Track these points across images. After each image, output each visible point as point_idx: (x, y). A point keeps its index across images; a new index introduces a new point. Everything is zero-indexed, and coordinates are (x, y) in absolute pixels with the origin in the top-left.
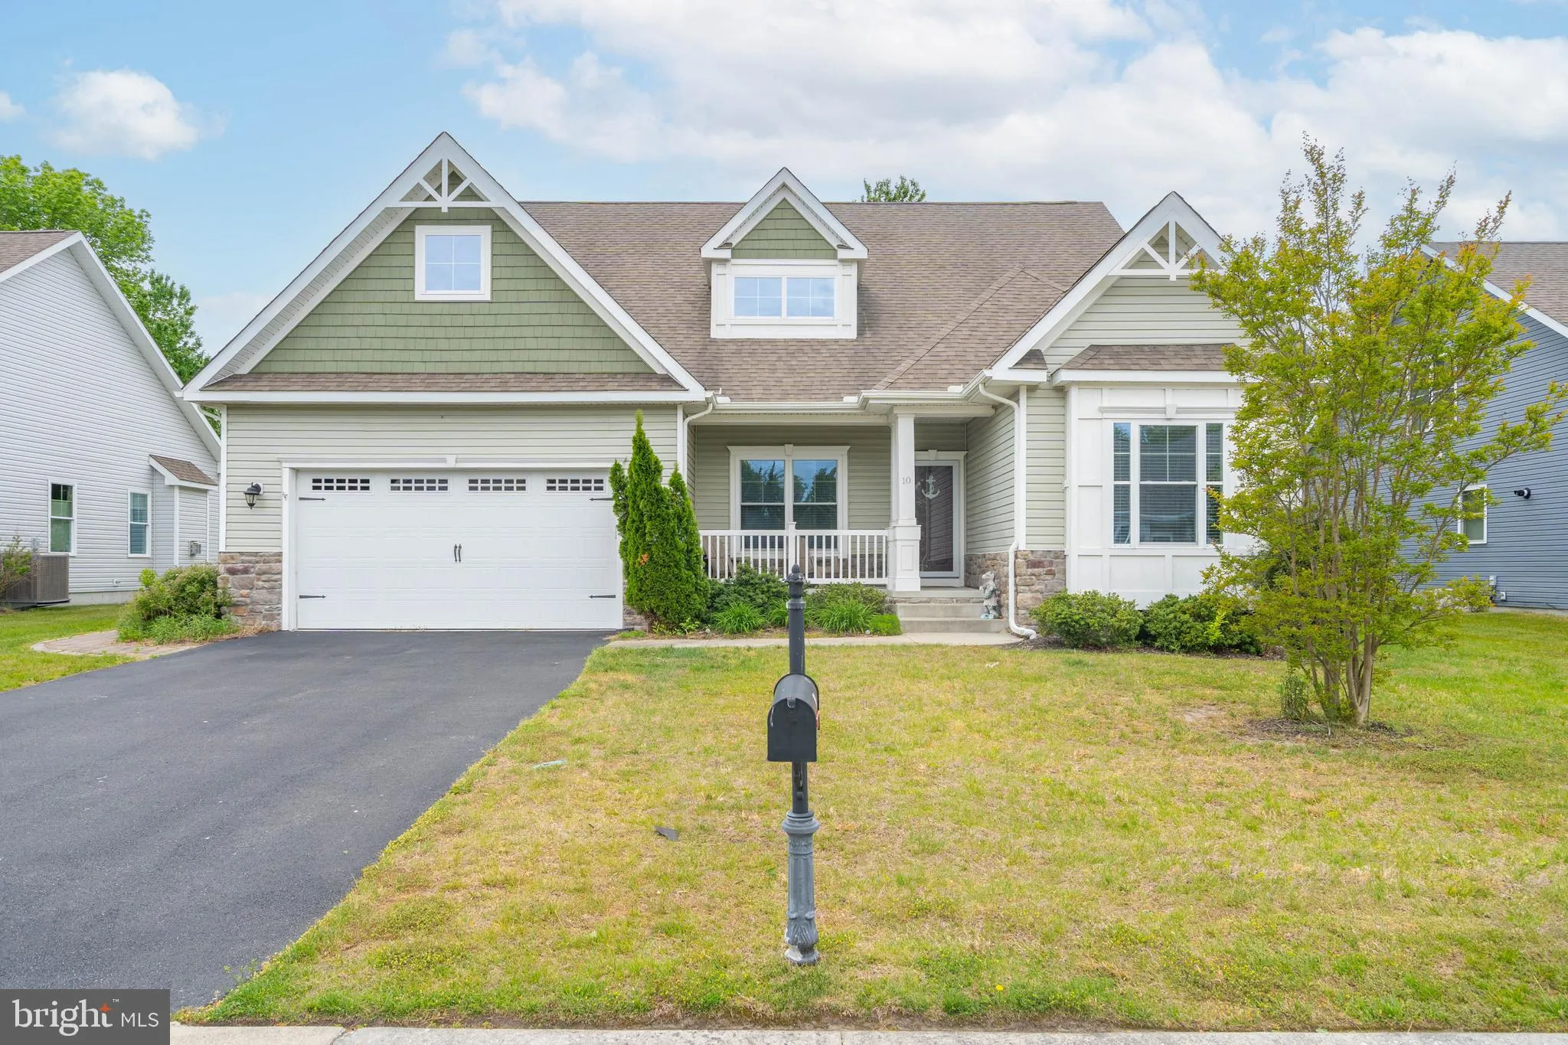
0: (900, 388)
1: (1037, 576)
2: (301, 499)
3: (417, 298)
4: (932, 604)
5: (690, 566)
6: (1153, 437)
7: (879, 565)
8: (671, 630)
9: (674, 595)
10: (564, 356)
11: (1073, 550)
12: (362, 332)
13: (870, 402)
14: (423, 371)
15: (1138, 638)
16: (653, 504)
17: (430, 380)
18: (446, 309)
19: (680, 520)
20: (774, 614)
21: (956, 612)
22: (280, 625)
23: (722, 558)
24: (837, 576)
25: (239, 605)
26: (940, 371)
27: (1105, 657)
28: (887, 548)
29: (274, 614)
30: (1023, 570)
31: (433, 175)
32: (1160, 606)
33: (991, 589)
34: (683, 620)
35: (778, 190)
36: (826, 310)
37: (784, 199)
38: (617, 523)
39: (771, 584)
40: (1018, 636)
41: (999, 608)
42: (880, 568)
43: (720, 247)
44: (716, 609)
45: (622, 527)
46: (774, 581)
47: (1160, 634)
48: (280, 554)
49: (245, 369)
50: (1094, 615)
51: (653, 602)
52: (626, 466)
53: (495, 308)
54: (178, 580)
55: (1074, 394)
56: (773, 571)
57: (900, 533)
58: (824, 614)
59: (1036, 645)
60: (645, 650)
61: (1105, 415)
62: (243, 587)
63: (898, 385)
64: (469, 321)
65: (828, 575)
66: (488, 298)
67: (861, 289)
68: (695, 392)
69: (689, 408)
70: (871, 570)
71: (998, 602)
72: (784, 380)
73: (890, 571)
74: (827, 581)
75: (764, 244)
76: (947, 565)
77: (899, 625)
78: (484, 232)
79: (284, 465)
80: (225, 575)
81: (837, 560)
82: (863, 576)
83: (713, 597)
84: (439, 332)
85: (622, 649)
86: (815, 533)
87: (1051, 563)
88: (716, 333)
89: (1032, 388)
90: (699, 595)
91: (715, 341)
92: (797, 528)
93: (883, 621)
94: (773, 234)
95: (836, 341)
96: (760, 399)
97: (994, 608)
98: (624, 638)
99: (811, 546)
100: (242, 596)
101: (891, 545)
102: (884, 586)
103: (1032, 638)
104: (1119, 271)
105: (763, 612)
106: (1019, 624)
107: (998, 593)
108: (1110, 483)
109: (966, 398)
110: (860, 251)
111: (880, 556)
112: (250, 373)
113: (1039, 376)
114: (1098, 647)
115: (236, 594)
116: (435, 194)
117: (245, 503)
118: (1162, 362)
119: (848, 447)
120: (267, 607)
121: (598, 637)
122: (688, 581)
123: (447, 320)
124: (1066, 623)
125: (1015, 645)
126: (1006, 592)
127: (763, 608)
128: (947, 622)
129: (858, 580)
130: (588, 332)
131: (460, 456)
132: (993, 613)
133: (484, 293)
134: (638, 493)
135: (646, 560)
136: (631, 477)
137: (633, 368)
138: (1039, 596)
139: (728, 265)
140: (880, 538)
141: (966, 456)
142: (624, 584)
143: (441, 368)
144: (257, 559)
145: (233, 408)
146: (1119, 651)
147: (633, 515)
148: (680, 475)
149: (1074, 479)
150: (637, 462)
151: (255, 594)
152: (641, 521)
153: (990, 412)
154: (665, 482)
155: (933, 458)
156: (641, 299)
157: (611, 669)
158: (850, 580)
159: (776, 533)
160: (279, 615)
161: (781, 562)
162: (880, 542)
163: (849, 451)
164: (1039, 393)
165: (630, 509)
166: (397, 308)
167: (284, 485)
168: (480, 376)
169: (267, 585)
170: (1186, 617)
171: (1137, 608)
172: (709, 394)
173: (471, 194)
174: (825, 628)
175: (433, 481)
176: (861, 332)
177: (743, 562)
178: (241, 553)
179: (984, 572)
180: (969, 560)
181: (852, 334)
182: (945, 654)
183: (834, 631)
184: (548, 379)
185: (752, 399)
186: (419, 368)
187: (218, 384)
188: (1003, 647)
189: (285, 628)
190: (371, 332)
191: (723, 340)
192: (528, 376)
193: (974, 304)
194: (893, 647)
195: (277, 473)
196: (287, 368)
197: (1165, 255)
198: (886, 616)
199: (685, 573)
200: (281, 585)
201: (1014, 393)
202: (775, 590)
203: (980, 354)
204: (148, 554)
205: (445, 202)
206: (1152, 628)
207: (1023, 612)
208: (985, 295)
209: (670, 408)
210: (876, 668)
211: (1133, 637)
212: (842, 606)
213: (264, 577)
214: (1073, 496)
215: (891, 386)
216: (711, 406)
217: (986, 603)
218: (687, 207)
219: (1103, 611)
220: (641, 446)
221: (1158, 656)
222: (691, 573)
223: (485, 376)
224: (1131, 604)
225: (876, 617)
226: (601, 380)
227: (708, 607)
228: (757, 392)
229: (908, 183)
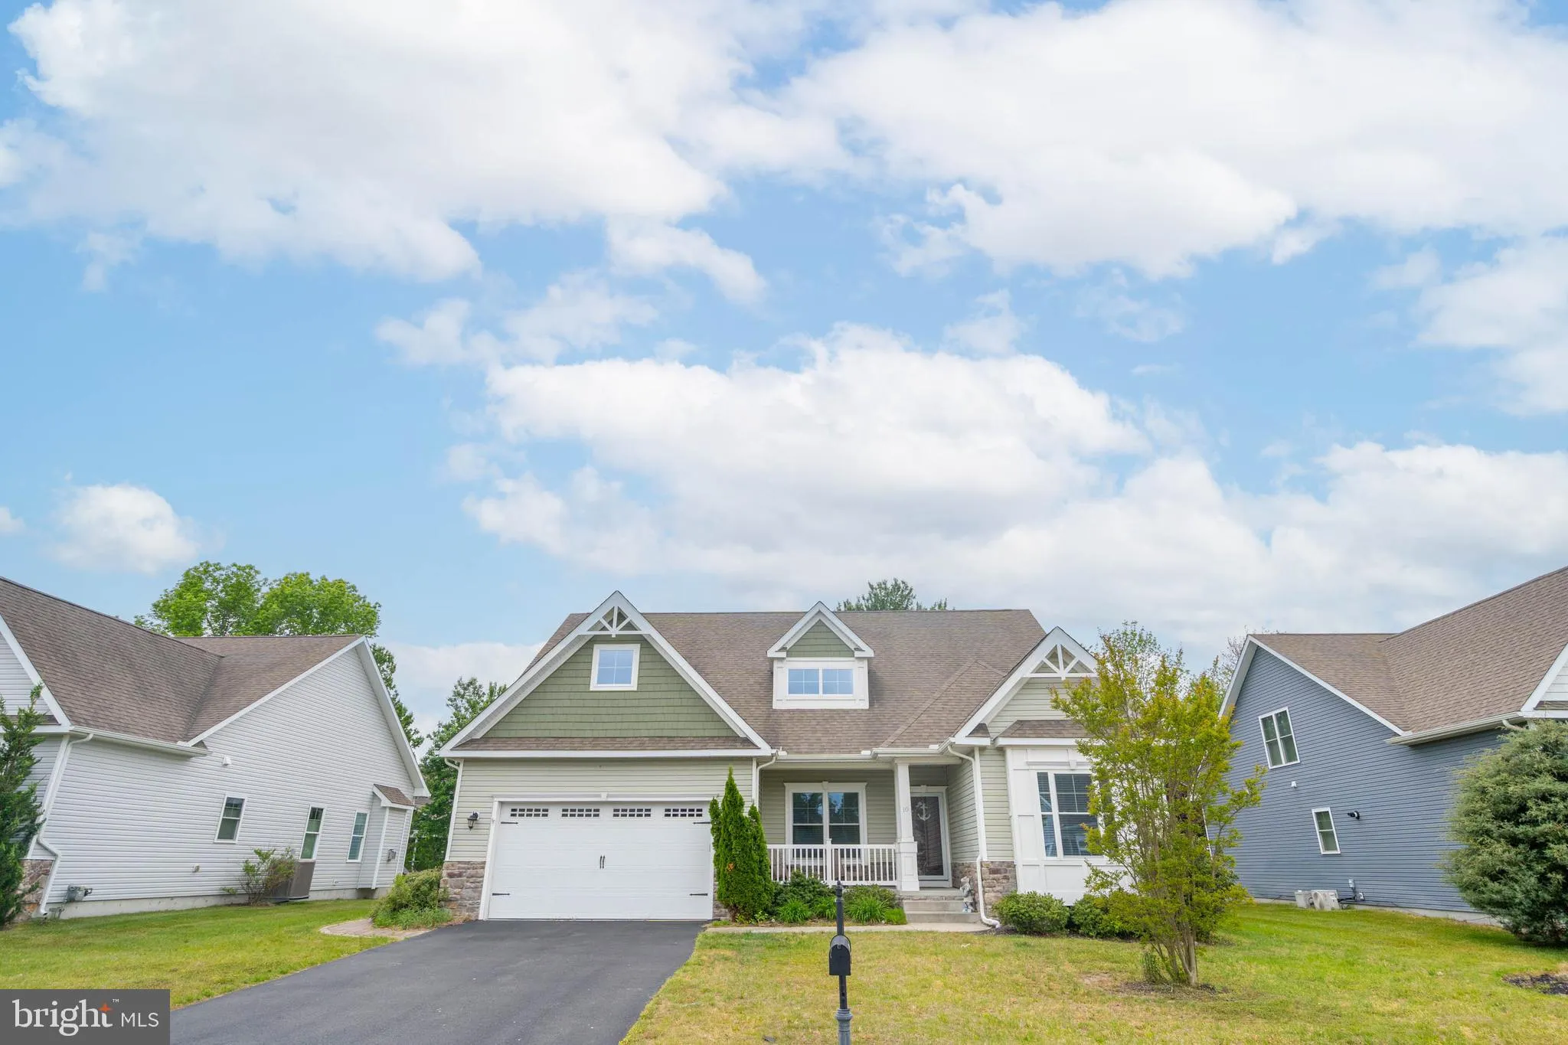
0: (897, 746)
1: (997, 880)
2: (502, 823)
3: (591, 689)
4: (927, 901)
5: (761, 873)
6: (1062, 781)
7: (889, 870)
8: (748, 920)
9: (751, 894)
10: (681, 725)
11: (1019, 861)
12: (554, 711)
13: (879, 755)
14: (590, 736)
15: (1067, 927)
16: (738, 828)
17: (595, 742)
18: (609, 696)
19: (755, 838)
20: (818, 907)
21: (945, 907)
22: (477, 916)
23: (781, 865)
24: (861, 879)
25: (451, 901)
26: (924, 734)
27: (1043, 941)
28: (895, 858)
29: (474, 908)
30: (986, 876)
31: (608, 616)
32: (1081, 903)
33: (968, 889)
34: (756, 912)
35: (816, 614)
36: (847, 689)
37: (820, 620)
38: (713, 841)
39: (815, 885)
40: (988, 925)
41: (975, 904)
42: (891, 873)
43: (780, 650)
44: (778, 905)
45: (716, 844)
46: (817, 883)
47: (1082, 924)
48: (484, 863)
49: (479, 736)
50: (1035, 909)
51: (736, 899)
52: (720, 800)
53: (638, 695)
54: (416, 882)
55: (1009, 752)
56: (816, 875)
57: (903, 848)
58: (852, 908)
59: (999, 932)
60: (733, 934)
61: (1031, 767)
62: (456, 887)
63: (897, 744)
64: (622, 703)
65: (855, 879)
66: (635, 689)
67: (870, 673)
68: (765, 750)
69: (760, 760)
70: (885, 874)
71: (974, 899)
72: (822, 738)
73: (898, 876)
74: (853, 883)
75: (807, 648)
76: (938, 870)
77: (905, 917)
78: (635, 649)
79: (495, 799)
80: (446, 878)
81: (861, 866)
82: (879, 879)
83: (777, 894)
84: (603, 711)
85: (718, 933)
86: (845, 847)
87: (1006, 871)
88: (776, 705)
89: (982, 749)
90: (767, 894)
91: (775, 710)
92: (833, 843)
93: (893, 914)
94: (812, 642)
95: (855, 710)
96: (807, 753)
97: (971, 904)
98: (716, 926)
99: (842, 856)
100: (455, 894)
101: (898, 855)
102: (894, 887)
103: (997, 927)
104: (1029, 675)
105: (810, 907)
106: (987, 916)
107: (972, 893)
108: (1039, 813)
109: (942, 753)
110: (869, 652)
111: (890, 864)
112: (482, 738)
113: (985, 742)
114: (1040, 933)
115: (453, 892)
116: (608, 626)
117: (467, 826)
118: (1063, 731)
119: (866, 784)
120: (470, 902)
121: (698, 925)
122: (760, 883)
123: (608, 703)
124: (1016, 915)
125: (985, 932)
126: (977, 892)
127: (810, 904)
128: (938, 915)
129: (876, 882)
130: (697, 710)
131: (610, 793)
132: (971, 908)
133: (633, 686)
134: (728, 820)
135: (732, 868)
136: (724, 809)
137: (724, 733)
138: (1000, 895)
139: (785, 661)
140: (890, 850)
141: (947, 790)
142: (714, 885)
143: (602, 734)
144: (469, 866)
145: (468, 761)
146: (1054, 936)
147: (724, 835)
148: (755, 807)
149: (1015, 812)
150: (728, 799)
151: (465, 892)
152: (730, 840)
153: (959, 762)
154: (745, 813)
155: (923, 791)
156: (727, 681)
157: (714, 947)
158: (870, 883)
159: (818, 847)
160: (478, 908)
161: (821, 867)
162: (890, 853)
163: (866, 786)
164: (987, 752)
165: (722, 831)
166: (578, 696)
167: (493, 814)
168: (627, 739)
169: (473, 885)
170: (1098, 911)
171: (1065, 904)
172: (774, 751)
173: (630, 626)
174: (854, 918)
175: (588, 810)
176: (871, 704)
177: (795, 868)
178: (459, 862)
179: (963, 876)
180: (954, 867)
181: (865, 705)
182: (935, 938)
183: (860, 921)
184: (671, 741)
185: (801, 753)
186: (588, 734)
187: (462, 746)
188: (976, 933)
189: (481, 917)
190: (559, 711)
191: (781, 710)
192: (658, 739)
193: (945, 686)
194: (900, 933)
195: (489, 805)
196: (505, 734)
197: (1056, 663)
198: (896, 910)
199: (758, 877)
200: (482, 885)
201: (970, 751)
202: (818, 890)
203: (950, 721)
204: (359, 860)
205: (614, 631)
206: (1076, 920)
207: (990, 907)
208: (952, 679)
209: (748, 760)
210: (888, 947)
211: (1063, 926)
212: (865, 902)
213: (471, 880)
214: (1015, 822)
215: (892, 745)
216: (774, 758)
217: (965, 900)
218: (756, 615)
219: (1041, 906)
220: (731, 788)
221: (1080, 940)
222: (761, 877)
223: (630, 739)
224: (1060, 901)
225: (888, 910)
226: (703, 742)
227: (773, 903)
228: (804, 747)
229: (899, 582)
